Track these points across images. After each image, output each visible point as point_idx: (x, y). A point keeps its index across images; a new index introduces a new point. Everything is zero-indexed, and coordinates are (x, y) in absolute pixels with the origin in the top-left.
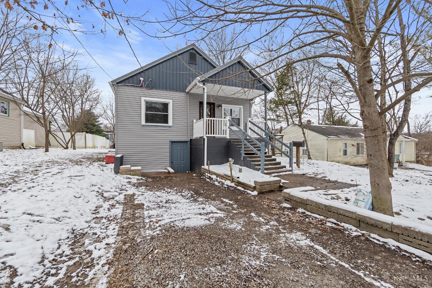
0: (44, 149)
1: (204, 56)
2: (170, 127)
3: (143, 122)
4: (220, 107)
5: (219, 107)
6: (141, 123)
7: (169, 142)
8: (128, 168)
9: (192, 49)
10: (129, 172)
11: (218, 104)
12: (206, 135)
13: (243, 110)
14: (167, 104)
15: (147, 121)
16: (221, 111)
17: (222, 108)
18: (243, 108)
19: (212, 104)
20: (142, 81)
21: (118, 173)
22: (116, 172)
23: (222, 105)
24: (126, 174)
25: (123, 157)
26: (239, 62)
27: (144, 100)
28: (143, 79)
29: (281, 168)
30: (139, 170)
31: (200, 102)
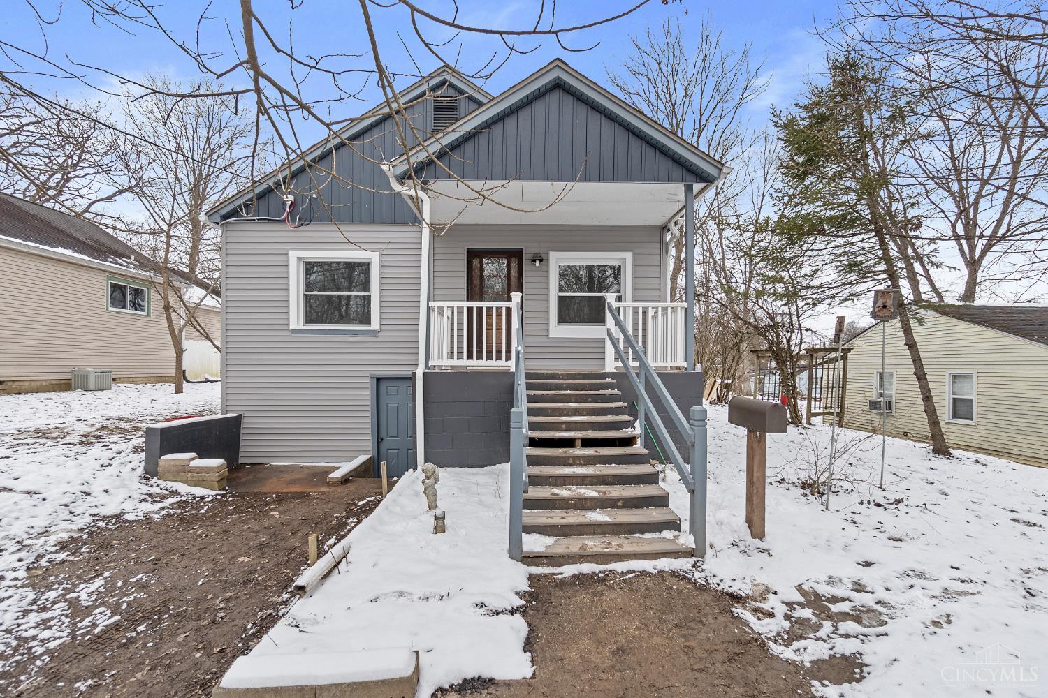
0: (173, 386)
1: (470, 92)
2: (373, 333)
3: (296, 320)
4: (538, 263)
5: (534, 261)
6: (288, 324)
7: (369, 380)
8: (181, 463)
9: (443, 83)
10: (182, 474)
11: (535, 251)
12: (431, 363)
13: (634, 266)
14: (369, 264)
15: (309, 320)
16: (545, 274)
17: (548, 265)
18: (634, 260)
19: (515, 255)
20: (289, 203)
21: (155, 474)
22: (150, 472)
23: (548, 254)
24: (176, 481)
25: (238, 420)
26: (558, 85)
27: (299, 259)
28: (291, 198)
29: (651, 532)
30: (210, 470)
31: (469, 250)
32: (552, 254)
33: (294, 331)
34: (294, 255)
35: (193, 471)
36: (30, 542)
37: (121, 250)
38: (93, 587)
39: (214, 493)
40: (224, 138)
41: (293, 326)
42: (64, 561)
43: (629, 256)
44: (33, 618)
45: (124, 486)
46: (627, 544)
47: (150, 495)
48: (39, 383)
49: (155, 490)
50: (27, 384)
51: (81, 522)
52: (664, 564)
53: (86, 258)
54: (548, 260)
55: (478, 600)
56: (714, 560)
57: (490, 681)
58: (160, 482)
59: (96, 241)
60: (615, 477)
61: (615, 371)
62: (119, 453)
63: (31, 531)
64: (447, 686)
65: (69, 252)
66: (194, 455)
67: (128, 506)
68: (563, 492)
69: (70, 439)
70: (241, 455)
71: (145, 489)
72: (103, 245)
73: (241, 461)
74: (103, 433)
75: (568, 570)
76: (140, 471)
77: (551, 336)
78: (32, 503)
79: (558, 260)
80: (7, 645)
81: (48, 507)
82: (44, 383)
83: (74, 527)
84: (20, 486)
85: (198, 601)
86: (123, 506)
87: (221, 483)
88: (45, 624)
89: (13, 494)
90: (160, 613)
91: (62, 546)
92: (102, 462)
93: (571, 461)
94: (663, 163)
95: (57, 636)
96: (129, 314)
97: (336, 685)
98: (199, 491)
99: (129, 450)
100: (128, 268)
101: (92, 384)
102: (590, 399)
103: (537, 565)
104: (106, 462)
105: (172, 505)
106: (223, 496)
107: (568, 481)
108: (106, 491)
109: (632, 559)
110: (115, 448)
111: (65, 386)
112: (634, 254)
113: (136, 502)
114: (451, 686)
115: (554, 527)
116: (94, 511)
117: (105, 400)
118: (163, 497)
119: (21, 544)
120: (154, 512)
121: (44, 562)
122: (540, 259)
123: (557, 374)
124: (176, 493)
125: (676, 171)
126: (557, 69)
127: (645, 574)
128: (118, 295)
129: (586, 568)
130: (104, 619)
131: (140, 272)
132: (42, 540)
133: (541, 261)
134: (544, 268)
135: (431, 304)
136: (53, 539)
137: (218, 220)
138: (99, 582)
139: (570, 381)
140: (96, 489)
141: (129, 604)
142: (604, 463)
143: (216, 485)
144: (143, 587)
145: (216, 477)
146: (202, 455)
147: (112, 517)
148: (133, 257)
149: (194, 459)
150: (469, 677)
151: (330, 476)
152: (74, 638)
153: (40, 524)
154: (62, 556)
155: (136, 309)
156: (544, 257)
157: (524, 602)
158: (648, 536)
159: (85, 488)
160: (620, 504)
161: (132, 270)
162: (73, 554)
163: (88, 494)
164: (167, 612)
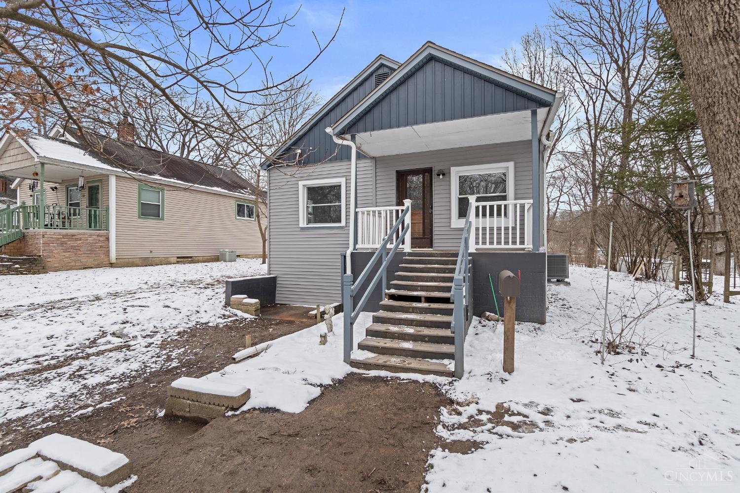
0: (262, 260)
2: (342, 228)
3: (303, 223)
4: (441, 177)
5: (439, 175)
6: (299, 224)
7: (340, 257)
8: (240, 300)
9: (382, 65)
10: (240, 306)
11: (440, 168)
12: (357, 247)
13: (516, 172)
14: (340, 186)
15: (309, 221)
16: (447, 183)
17: (450, 177)
18: (515, 168)
19: (427, 172)
20: (298, 154)
21: (229, 305)
22: (228, 304)
23: (450, 169)
24: (238, 309)
25: (274, 279)
26: (431, 59)
27: (304, 186)
28: (299, 151)
29: (437, 359)
30: (251, 305)
31: (397, 172)
32: (452, 169)
33: (302, 229)
34: (301, 183)
35: (244, 305)
36: (169, 330)
37: (244, 185)
38: (179, 351)
39: (252, 317)
40: (299, 113)
41: (301, 225)
42: (176, 340)
43: (511, 165)
44: (154, 359)
45: (215, 310)
46: (414, 363)
47: (224, 315)
48: (206, 258)
49: (227, 313)
50: (201, 258)
51: (191, 325)
52: (430, 378)
53: (226, 191)
54: (450, 173)
55: (305, 378)
56: (467, 381)
57: (278, 411)
58: (231, 309)
59: (233, 182)
60: (432, 322)
61: (475, 252)
62: (217, 293)
63: (171, 326)
64: (257, 408)
65: (219, 189)
66: (246, 296)
67: (212, 319)
68: (394, 329)
69: (201, 286)
70: (277, 299)
71: (223, 312)
72: (236, 183)
73: (277, 302)
74: (216, 283)
75: (373, 373)
76: (223, 303)
77: (452, 227)
78: (175, 313)
79: (456, 172)
80: (140, 367)
81: (181, 316)
82: (208, 258)
83: (188, 326)
84: (173, 305)
85: (211, 363)
86: (210, 319)
87: (257, 312)
88: (156, 362)
89: (169, 309)
90: (194, 365)
91: (179, 333)
92: (208, 297)
93: (411, 310)
94: (511, 97)
95: (155, 367)
96: (246, 220)
97: (208, 394)
98: (246, 315)
99: (222, 292)
100: (246, 195)
101: (227, 258)
102: (447, 271)
103: (358, 368)
104: (210, 297)
105: (231, 321)
106: (255, 319)
107: (402, 322)
108: (206, 311)
109: (413, 372)
110: (216, 291)
111: (216, 259)
112: (515, 163)
113: (217, 318)
114: (259, 409)
115: (377, 347)
116: (198, 320)
117: (229, 267)
118: (230, 317)
119: (166, 332)
120: (221, 323)
121: (169, 340)
122: (445, 173)
123: (434, 253)
124: (236, 315)
125: (521, 102)
126: (429, 48)
127: (416, 382)
128: (240, 210)
129: (383, 373)
130: (174, 364)
131: (250, 196)
132: (174, 330)
133: (443, 175)
134: (448, 179)
135: (357, 210)
136: (177, 330)
137: (266, 168)
138: (183, 350)
139: (440, 258)
140: (202, 310)
141: (186, 360)
142: (433, 313)
143: (254, 312)
144: (196, 354)
145: (253, 308)
146: (250, 297)
147: (204, 324)
148: (249, 189)
149: (245, 298)
150: (269, 407)
151: (310, 313)
152: (161, 369)
153: (175, 323)
154: (176, 338)
155: (250, 217)
156: (445, 172)
157: (332, 383)
158: (434, 361)
159: (198, 309)
160: (427, 339)
161: (247, 196)
162: (181, 337)
163: (198, 312)
164: (196, 365)
